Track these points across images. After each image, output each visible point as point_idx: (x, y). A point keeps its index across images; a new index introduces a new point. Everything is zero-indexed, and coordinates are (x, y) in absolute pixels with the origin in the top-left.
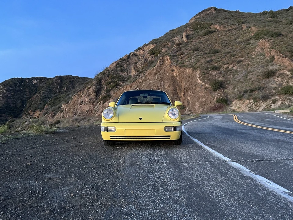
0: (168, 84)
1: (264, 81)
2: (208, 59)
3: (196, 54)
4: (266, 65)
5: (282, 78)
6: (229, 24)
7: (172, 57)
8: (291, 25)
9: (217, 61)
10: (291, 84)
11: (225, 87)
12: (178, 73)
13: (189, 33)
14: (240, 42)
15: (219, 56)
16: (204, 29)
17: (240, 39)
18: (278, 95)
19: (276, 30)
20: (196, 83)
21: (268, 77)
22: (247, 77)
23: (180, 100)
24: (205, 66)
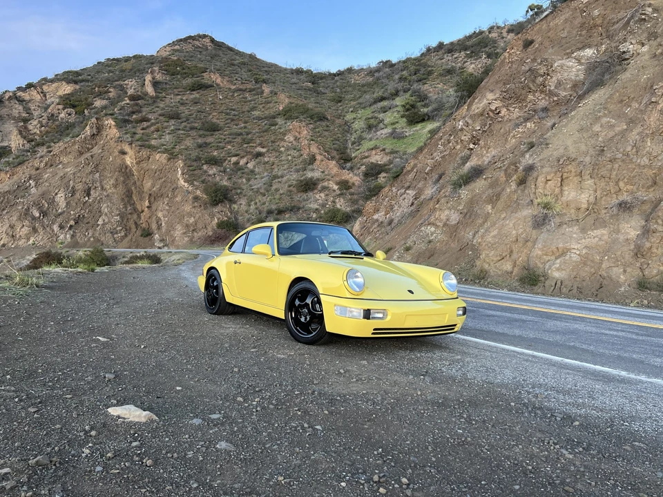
0: (112, 181)
1: (299, 196)
2: (200, 141)
3: (174, 125)
4: (302, 168)
5: (327, 195)
6: (239, 77)
7: (122, 123)
8: (339, 104)
9: (218, 148)
10: (338, 206)
11: (232, 199)
12: (136, 159)
13: (159, 77)
14: (259, 118)
15: (221, 139)
16: (190, 76)
17: (259, 112)
19: (317, 107)
20: (175, 185)
21: (306, 191)
22: (271, 186)
23: (139, 217)
24: (194, 154)
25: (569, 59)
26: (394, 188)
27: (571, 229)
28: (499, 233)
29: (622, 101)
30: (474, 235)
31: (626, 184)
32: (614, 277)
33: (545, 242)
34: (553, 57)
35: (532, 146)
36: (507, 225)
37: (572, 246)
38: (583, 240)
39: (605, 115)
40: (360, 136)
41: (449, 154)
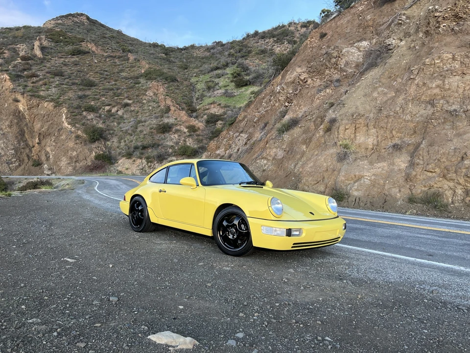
0: (7, 123)
1: (158, 136)
2: (80, 93)
3: (58, 81)
4: (160, 115)
5: (179, 136)
6: (110, 47)
7: (15, 78)
8: (186, 70)
9: (94, 99)
10: (188, 144)
11: (106, 138)
12: (27, 106)
13: (45, 43)
14: (126, 78)
15: (97, 92)
16: (71, 44)
17: (126, 74)
18: (174, 156)
19: (170, 72)
20: (60, 127)
21: (163, 132)
22: (137, 128)
23: (31, 151)
24: (76, 103)
25: (352, 48)
26: (231, 132)
27: (363, 163)
28: (314, 165)
29: (390, 77)
30: (295, 166)
31: (397, 132)
32: (393, 194)
33: (346, 171)
34: (342, 45)
35: (332, 105)
36: (319, 159)
37: (365, 174)
38: (372, 170)
39: (380, 86)
40: (202, 94)
41: (271, 109)
